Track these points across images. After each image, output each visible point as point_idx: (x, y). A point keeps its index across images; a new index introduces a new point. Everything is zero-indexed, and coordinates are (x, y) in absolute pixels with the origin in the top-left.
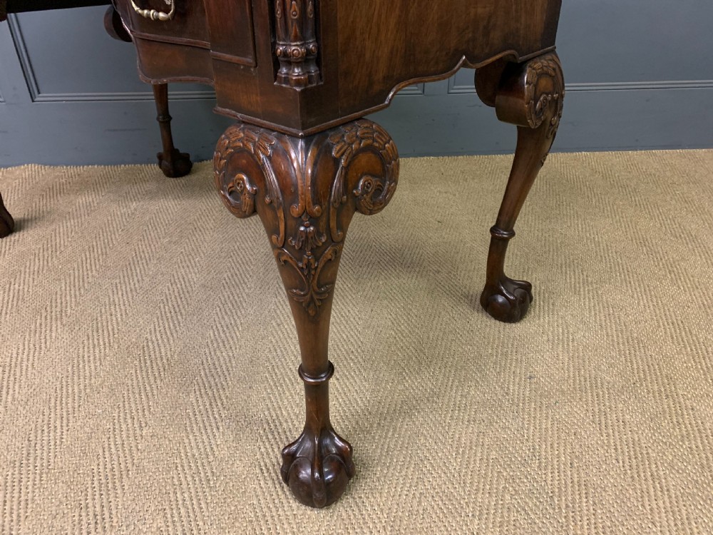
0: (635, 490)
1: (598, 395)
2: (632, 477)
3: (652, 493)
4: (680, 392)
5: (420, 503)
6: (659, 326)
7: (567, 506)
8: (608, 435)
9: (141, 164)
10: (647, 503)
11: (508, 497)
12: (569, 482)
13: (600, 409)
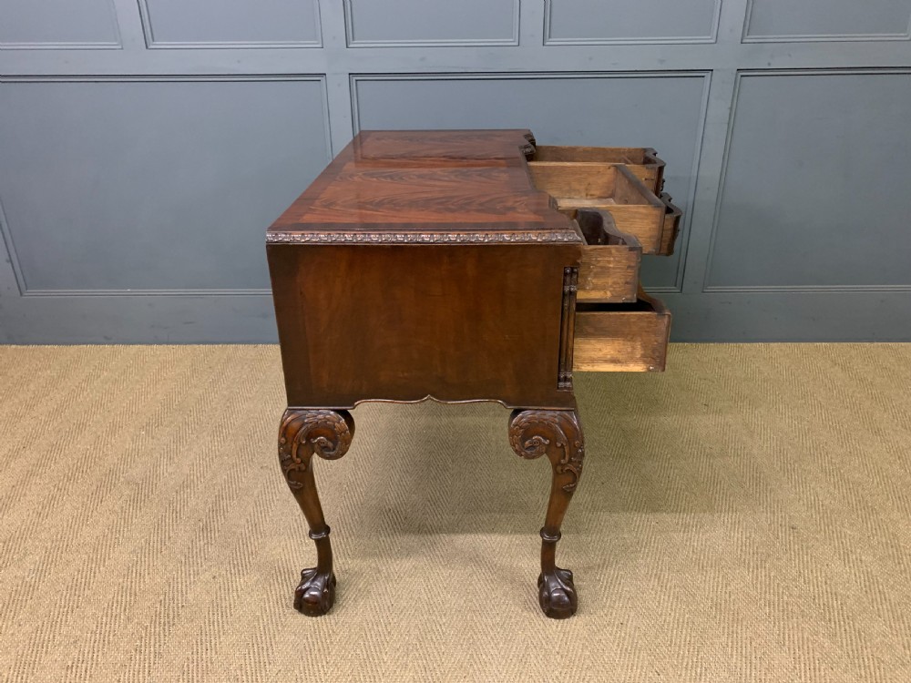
0: (868, 598)
1: (842, 543)
2: (866, 592)
3: (879, 599)
4: (902, 544)
5: (730, 597)
6: (888, 499)
7: (824, 604)
8: (850, 567)
10: (875, 606)
11: (785, 598)
12: (824, 591)
13: (844, 552)
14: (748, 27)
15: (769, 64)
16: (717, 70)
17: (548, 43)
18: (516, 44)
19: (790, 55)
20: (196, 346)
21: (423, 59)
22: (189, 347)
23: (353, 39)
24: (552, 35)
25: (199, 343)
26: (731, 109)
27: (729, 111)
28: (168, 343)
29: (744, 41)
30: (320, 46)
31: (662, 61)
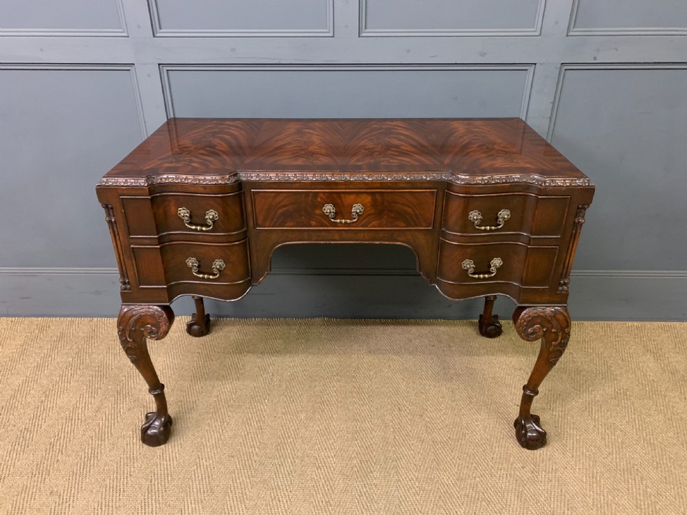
9: (267, 318)
14: (575, 19)
15: (595, 58)
16: (541, 64)
17: (363, 35)
18: (331, 35)
19: (617, 49)
20: (34, 319)
21: (233, 50)
22: (27, 320)
23: (160, 28)
24: (368, 26)
25: (38, 316)
26: (553, 103)
27: (551, 105)
28: (7, 316)
29: (570, 34)
30: (125, 34)
31: (483, 55)
